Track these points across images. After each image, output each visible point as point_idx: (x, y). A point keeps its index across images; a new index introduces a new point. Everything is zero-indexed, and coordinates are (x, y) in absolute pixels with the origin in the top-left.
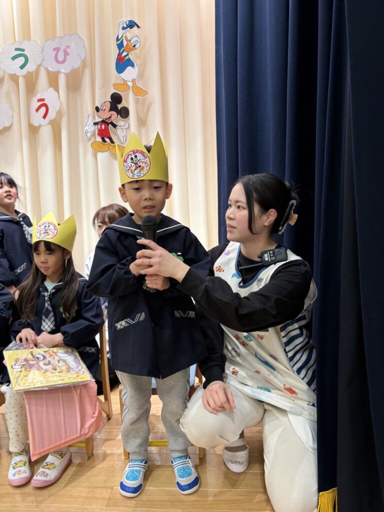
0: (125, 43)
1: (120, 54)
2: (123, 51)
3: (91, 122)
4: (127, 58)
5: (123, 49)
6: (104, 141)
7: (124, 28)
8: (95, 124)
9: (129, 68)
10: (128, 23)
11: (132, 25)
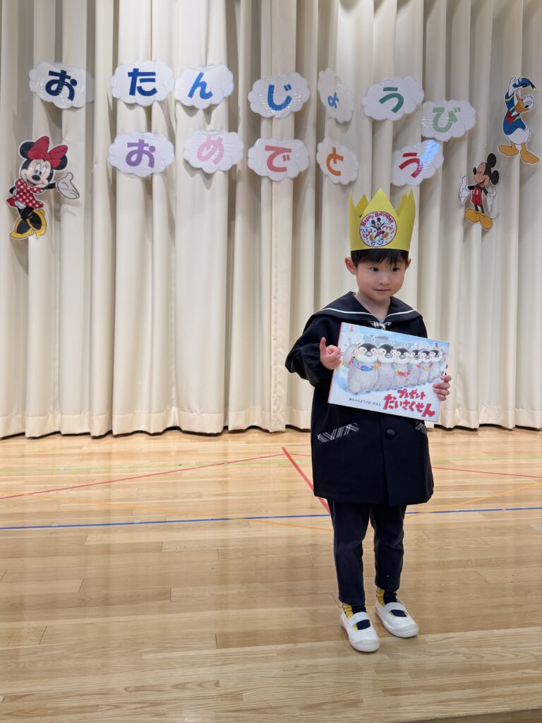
0: (516, 102)
1: (509, 114)
2: (514, 110)
3: (465, 185)
4: (518, 118)
5: (513, 108)
6: (477, 210)
7: (515, 86)
8: (470, 188)
9: (519, 130)
10: (520, 81)
11: (525, 83)
